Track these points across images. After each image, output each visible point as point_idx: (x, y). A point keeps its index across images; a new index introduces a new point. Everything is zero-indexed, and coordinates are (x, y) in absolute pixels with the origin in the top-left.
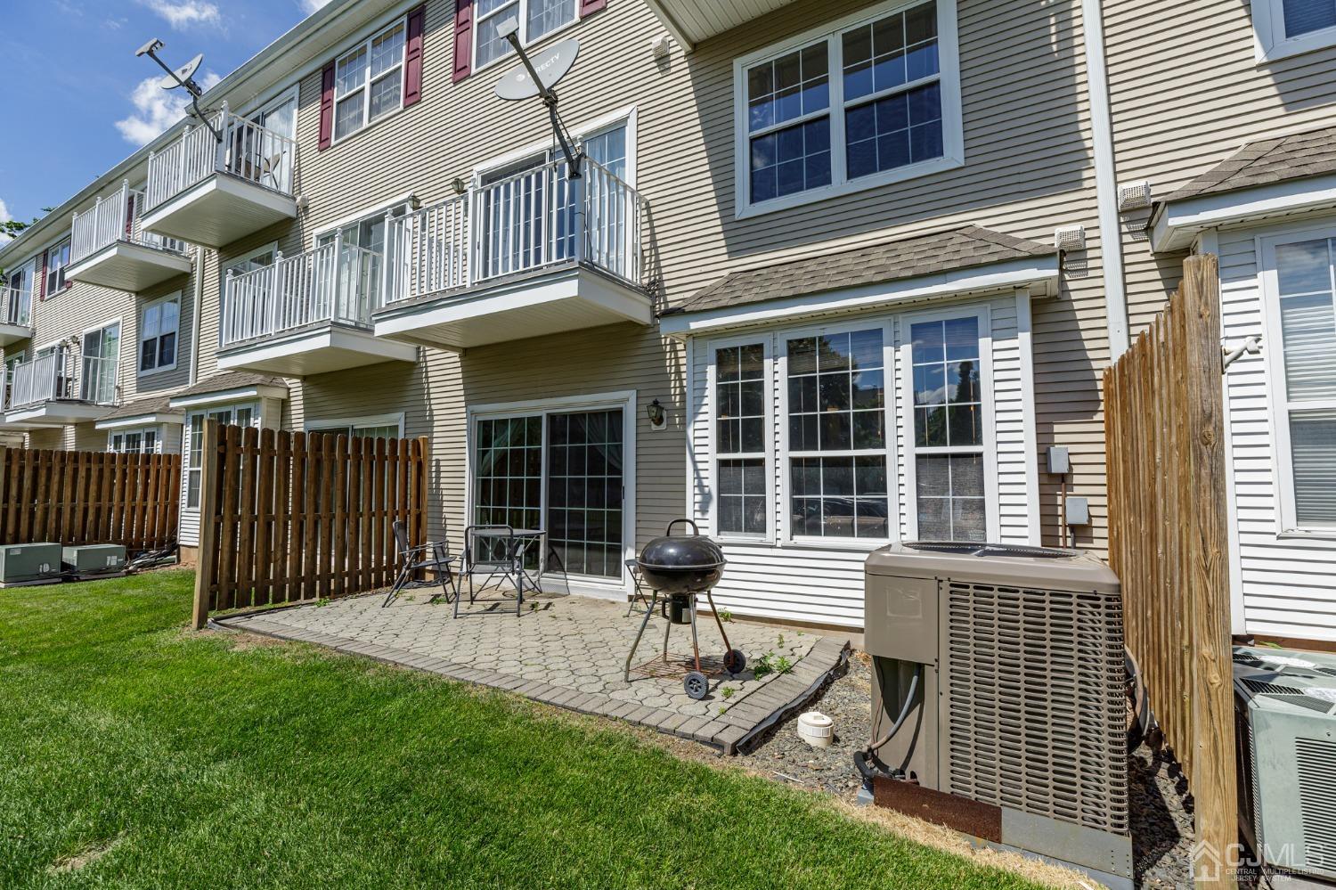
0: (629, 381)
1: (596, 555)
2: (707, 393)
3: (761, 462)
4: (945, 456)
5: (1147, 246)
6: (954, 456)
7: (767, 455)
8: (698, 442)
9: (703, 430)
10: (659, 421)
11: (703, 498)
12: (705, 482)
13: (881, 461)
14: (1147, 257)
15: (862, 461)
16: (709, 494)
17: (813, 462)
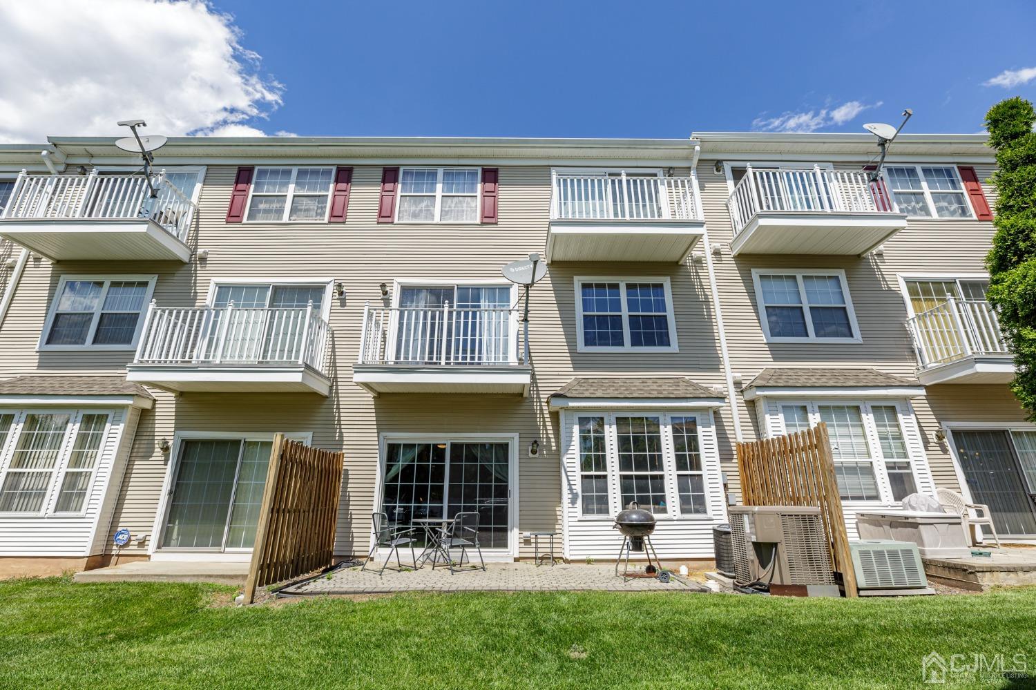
0: (513, 427)
1: (484, 534)
2: (573, 439)
3: (605, 477)
4: (687, 475)
5: (742, 397)
6: (691, 475)
7: (608, 473)
8: (569, 465)
9: (572, 460)
10: (534, 452)
11: (573, 496)
12: (573, 487)
13: (662, 477)
14: (742, 401)
15: (653, 477)
16: (577, 493)
17: (630, 477)
